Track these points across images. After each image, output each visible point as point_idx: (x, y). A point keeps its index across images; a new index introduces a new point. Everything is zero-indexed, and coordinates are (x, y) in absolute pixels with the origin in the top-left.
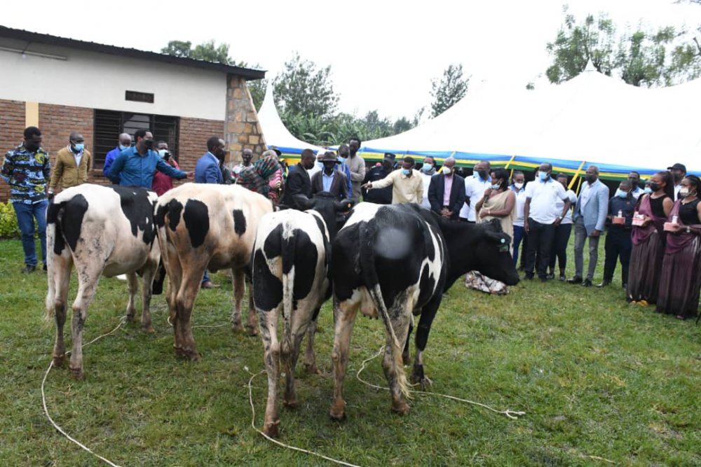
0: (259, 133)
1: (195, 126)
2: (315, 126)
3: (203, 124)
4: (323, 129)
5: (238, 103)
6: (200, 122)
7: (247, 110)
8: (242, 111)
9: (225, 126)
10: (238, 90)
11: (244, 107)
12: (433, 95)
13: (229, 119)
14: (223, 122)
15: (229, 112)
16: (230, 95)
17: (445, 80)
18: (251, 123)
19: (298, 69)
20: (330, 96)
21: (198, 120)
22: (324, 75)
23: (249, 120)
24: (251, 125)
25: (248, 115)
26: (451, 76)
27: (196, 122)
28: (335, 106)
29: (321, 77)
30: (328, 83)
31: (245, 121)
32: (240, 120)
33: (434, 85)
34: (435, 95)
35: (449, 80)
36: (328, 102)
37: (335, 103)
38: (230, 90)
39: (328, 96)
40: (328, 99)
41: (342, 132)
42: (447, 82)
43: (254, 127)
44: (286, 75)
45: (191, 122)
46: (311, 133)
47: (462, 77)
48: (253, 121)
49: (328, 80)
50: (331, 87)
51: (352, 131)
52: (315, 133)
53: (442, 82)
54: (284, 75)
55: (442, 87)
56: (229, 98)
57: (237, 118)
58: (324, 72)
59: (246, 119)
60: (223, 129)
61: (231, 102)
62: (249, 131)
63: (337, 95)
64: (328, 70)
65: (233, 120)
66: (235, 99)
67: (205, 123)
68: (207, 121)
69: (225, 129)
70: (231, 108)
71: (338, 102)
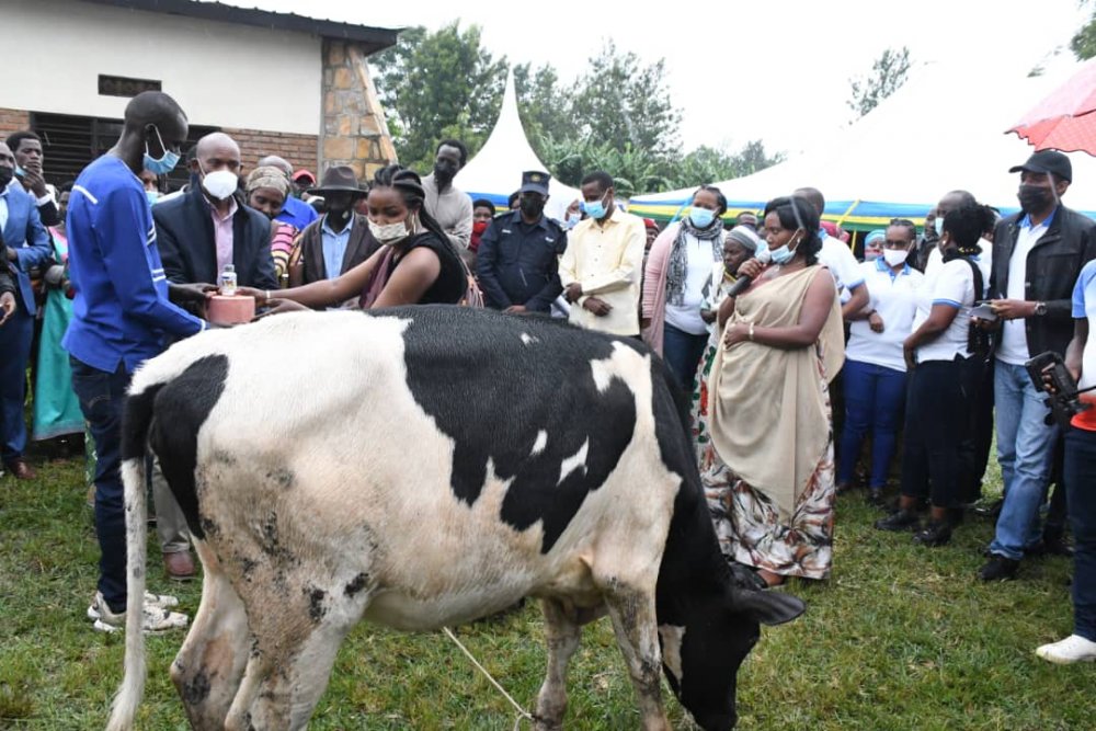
0: (385, 158)
1: (255, 145)
2: (632, 165)
3: (271, 142)
4: (647, 171)
5: (342, 98)
6: (264, 139)
7: (361, 112)
8: (352, 114)
9: (320, 144)
10: (344, 71)
11: (354, 107)
12: (853, 107)
13: (326, 132)
14: (315, 138)
15: (327, 117)
16: (328, 82)
17: (876, 77)
18: (367, 137)
19: (611, 67)
20: (666, 113)
21: (260, 133)
22: (653, 77)
23: (363, 132)
24: (369, 143)
25: (363, 121)
26: (887, 70)
27: (255, 138)
28: (674, 131)
29: (648, 81)
30: (662, 90)
31: (357, 133)
32: (347, 133)
33: (856, 89)
34: (857, 106)
35: (883, 78)
36: (661, 124)
37: (672, 125)
38: (329, 72)
39: (662, 114)
40: (663, 118)
41: (685, 176)
42: (880, 84)
43: (375, 144)
44: (592, 79)
45: (246, 138)
46: (626, 177)
47: (907, 70)
48: (372, 133)
49: (661, 85)
50: (668, 97)
51: (703, 175)
52: (632, 179)
53: (871, 82)
54: (589, 80)
55: (870, 91)
56: (326, 89)
57: (342, 128)
58: (655, 69)
59: (359, 131)
60: (315, 153)
61: (330, 96)
62: (366, 155)
63: (677, 111)
64: (660, 66)
65: (335, 134)
66: (338, 88)
67: (276, 140)
68: (280, 136)
69: (320, 150)
70: (330, 108)
71: (679, 125)
